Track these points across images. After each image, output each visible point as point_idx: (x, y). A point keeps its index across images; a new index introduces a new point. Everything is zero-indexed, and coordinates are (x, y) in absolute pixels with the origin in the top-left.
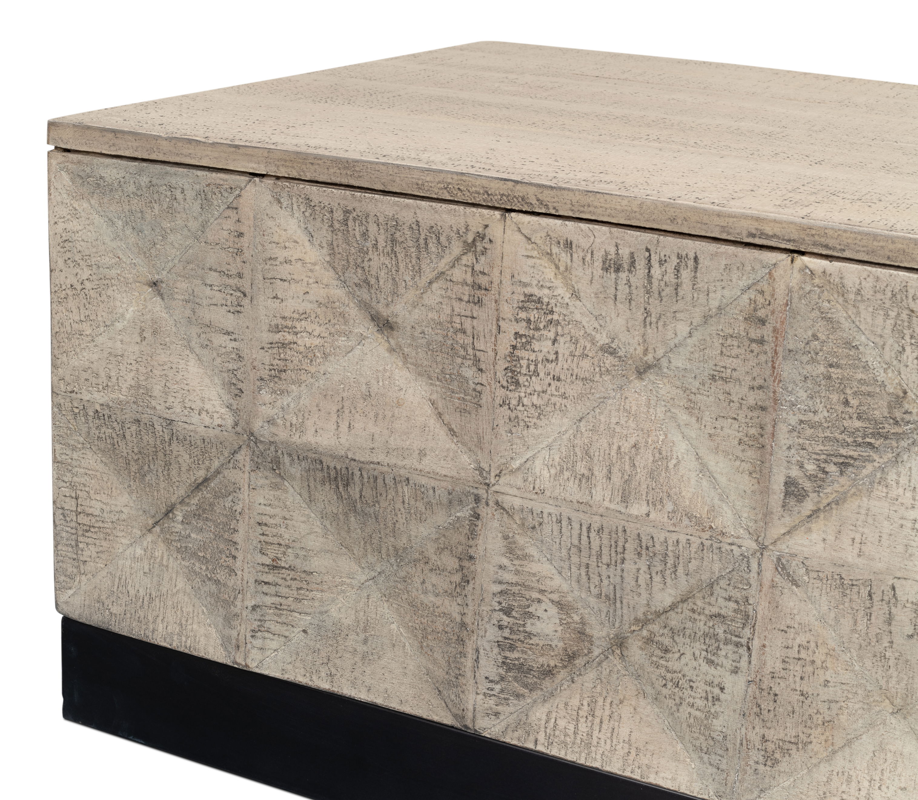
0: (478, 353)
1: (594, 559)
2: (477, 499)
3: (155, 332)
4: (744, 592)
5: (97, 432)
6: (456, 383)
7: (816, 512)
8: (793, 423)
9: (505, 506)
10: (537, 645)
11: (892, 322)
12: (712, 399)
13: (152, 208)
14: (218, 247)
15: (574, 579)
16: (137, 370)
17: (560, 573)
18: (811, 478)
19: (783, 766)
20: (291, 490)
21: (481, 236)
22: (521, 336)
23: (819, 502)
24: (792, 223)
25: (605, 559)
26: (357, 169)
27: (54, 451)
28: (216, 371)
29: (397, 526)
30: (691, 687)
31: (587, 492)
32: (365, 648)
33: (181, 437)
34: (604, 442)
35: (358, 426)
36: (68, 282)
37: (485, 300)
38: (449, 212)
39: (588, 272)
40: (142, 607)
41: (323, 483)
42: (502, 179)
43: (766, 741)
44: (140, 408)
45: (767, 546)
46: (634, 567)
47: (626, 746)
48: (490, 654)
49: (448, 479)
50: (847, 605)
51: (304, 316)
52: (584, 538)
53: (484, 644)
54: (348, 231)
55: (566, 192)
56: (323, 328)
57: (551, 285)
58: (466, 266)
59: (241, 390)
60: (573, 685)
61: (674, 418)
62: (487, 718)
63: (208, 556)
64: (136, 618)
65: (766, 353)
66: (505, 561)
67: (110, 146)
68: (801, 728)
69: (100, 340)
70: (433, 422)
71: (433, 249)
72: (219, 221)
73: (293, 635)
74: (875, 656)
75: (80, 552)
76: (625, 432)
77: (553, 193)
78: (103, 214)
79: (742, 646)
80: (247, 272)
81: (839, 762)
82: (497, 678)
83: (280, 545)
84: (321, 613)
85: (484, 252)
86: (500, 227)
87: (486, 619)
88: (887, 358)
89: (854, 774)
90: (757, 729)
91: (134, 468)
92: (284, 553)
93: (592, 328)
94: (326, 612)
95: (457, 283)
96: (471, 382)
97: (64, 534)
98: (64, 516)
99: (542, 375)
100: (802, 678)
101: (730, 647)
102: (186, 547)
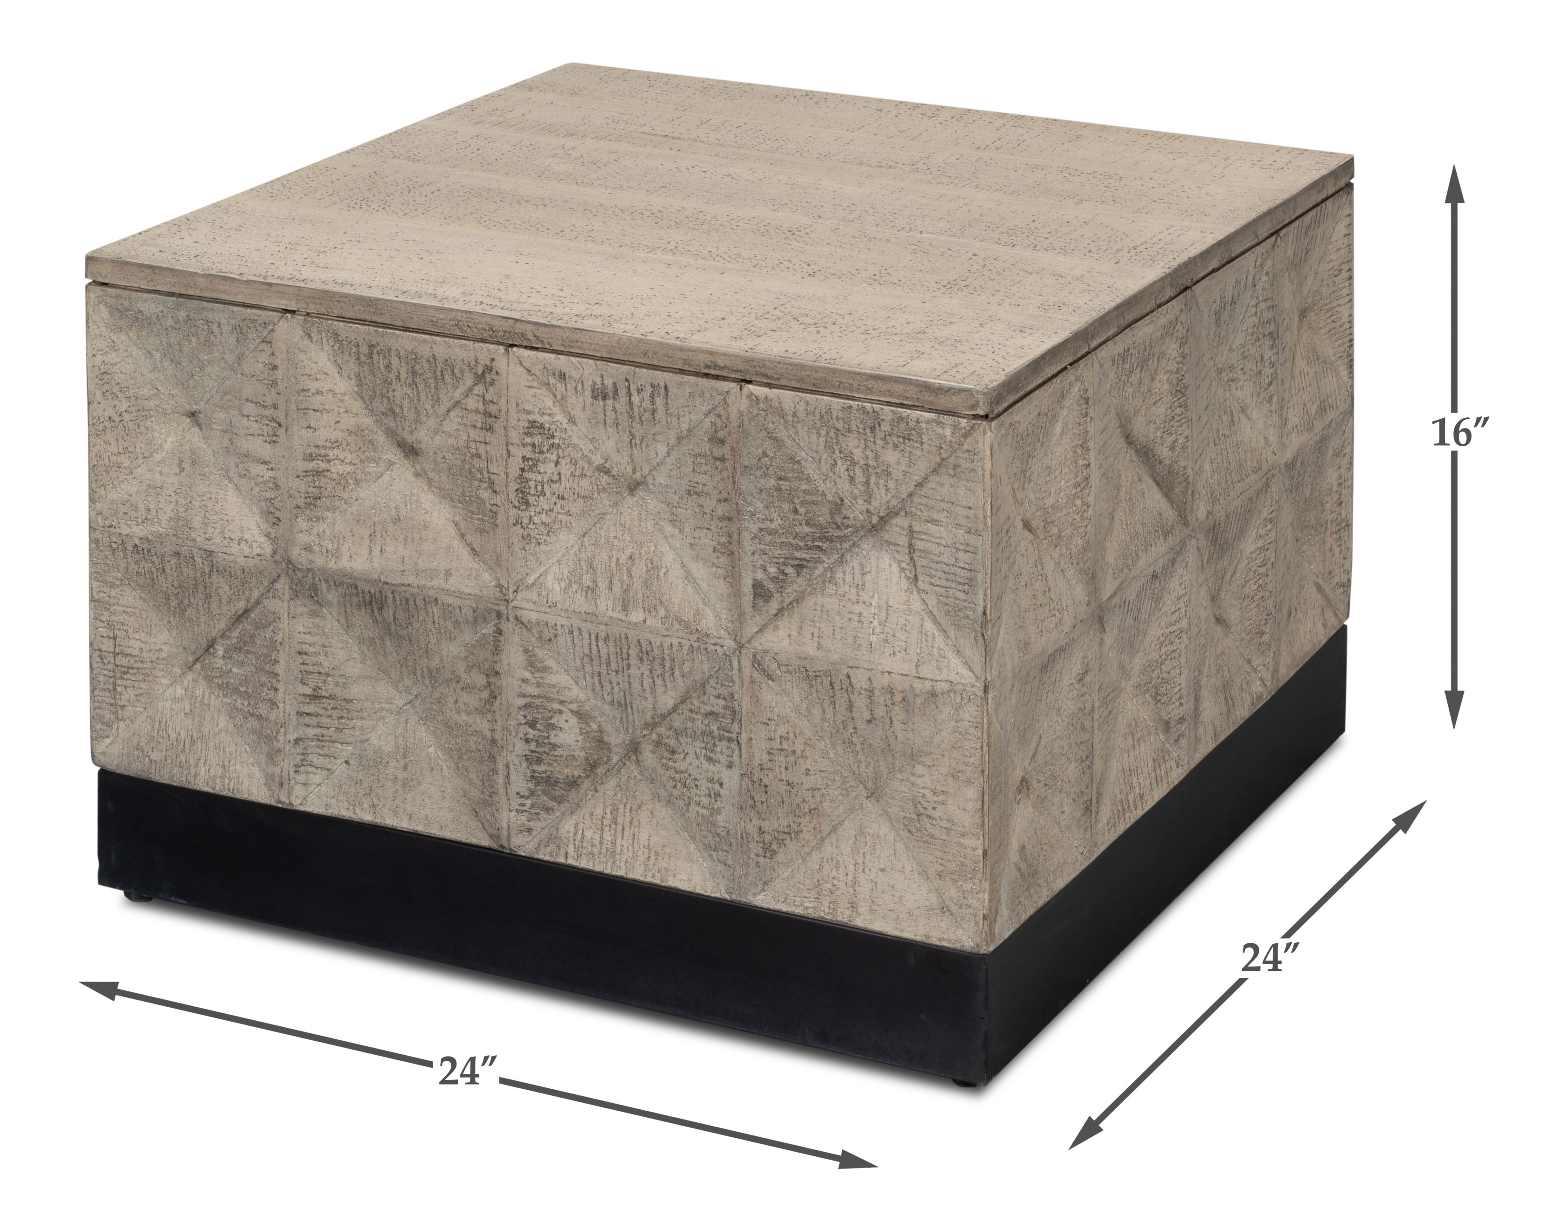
0: (492, 476)
1: (604, 666)
2: (499, 615)
3: (194, 463)
4: (730, 689)
5: (136, 567)
6: (475, 505)
7: (781, 611)
8: (754, 531)
9: (524, 620)
10: (562, 756)
11: (824, 439)
12: (689, 511)
13: (190, 341)
14: (253, 379)
15: (589, 687)
16: (177, 502)
17: (577, 683)
18: (774, 579)
19: (780, 857)
20: (329, 617)
21: (488, 369)
22: (528, 459)
23: (782, 602)
24: (738, 356)
25: (614, 666)
26: (379, 307)
27: (91, 589)
28: (255, 500)
29: (430, 647)
30: (697, 786)
31: (593, 603)
32: (405, 775)
33: (221, 568)
34: (604, 555)
35: (389, 549)
36: (107, 414)
37: (496, 426)
38: (461, 346)
39: (581, 400)
40: (183, 751)
41: (359, 607)
42: (504, 317)
43: (763, 833)
44: (180, 541)
45: (744, 645)
46: (638, 672)
47: (646, 850)
48: (520, 769)
49: (472, 597)
50: (814, 695)
51: (336, 444)
52: (594, 647)
53: (513, 759)
54: (373, 364)
55: (558, 329)
56: (354, 456)
57: (551, 412)
58: (477, 395)
59: (278, 518)
60: (597, 795)
61: (661, 530)
62: (520, 835)
63: (250, 691)
64: (178, 763)
65: (727, 469)
66: (527, 675)
67: (148, 282)
68: (791, 818)
69: (139, 471)
70: (457, 543)
71: (449, 380)
72: (255, 354)
73: (335, 767)
74: (844, 742)
75: (118, 696)
76: (622, 545)
77: (547, 330)
78: (141, 346)
79: (733, 740)
80: (281, 403)
81: (828, 848)
82: (527, 793)
83: (320, 673)
84: (362, 742)
85: (492, 383)
86: (505, 360)
87: (513, 734)
88: (824, 470)
89: (841, 860)
90: (754, 821)
91: (174, 603)
92: (324, 682)
93: (587, 450)
94: (367, 740)
95: (471, 411)
96: (487, 504)
97: (101, 678)
98: (102, 659)
99: (548, 494)
100: (786, 769)
101: (724, 743)
102: (228, 683)
